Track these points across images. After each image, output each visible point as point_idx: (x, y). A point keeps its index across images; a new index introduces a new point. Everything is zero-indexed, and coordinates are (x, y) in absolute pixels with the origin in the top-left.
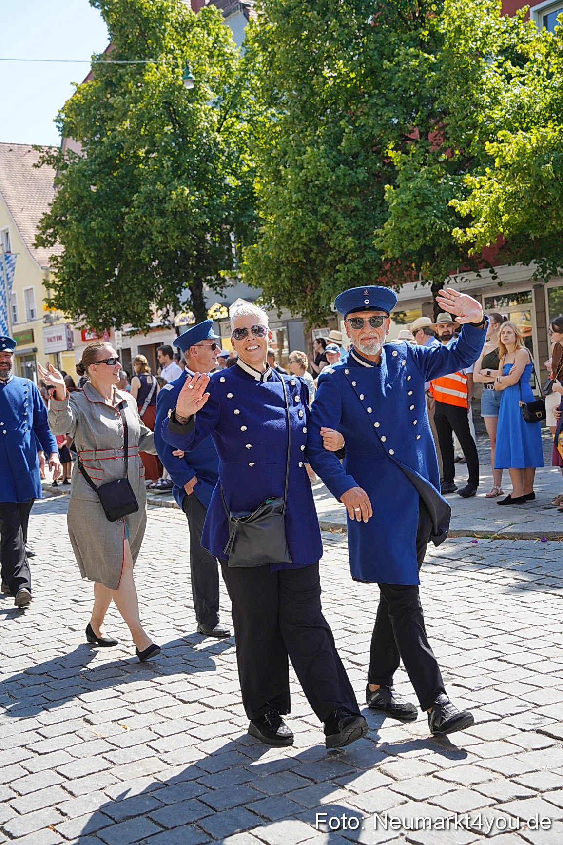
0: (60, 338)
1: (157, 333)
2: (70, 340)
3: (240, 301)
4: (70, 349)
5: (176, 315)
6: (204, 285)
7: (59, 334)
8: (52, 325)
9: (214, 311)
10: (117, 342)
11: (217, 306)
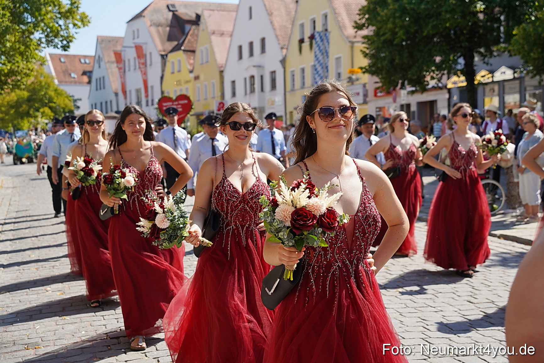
0: (358, 94)
1: (433, 93)
2: (365, 96)
3: (503, 69)
4: (365, 102)
5: (449, 78)
6: (475, 55)
7: (357, 91)
8: (353, 84)
9: (482, 76)
10: (402, 98)
11: (483, 73)
